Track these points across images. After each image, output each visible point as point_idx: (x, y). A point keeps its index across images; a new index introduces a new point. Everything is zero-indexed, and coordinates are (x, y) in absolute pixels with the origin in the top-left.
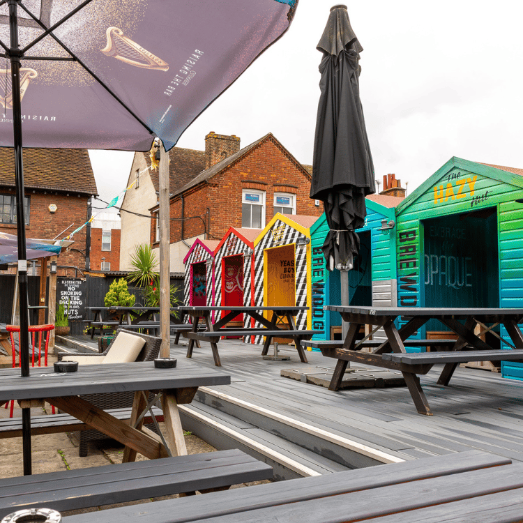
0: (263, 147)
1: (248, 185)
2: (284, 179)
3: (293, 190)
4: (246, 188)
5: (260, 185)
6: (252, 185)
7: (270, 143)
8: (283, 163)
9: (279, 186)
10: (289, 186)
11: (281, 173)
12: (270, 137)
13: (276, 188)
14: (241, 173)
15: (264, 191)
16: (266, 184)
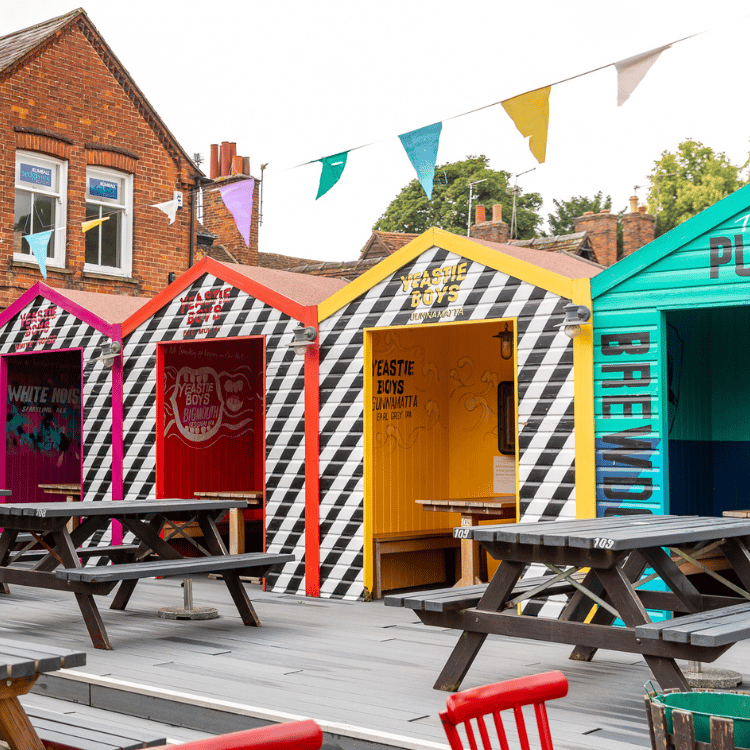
0: (63, 45)
1: (29, 140)
2: (109, 133)
3: (129, 163)
4: (25, 149)
5: (55, 143)
6: (37, 142)
7: (78, 37)
8: (108, 93)
9: (98, 149)
10: (120, 153)
11: (102, 115)
12: (79, 22)
13: (91, 155)
14: (14, 108)
15: (63, 159)
16: (69, 143)
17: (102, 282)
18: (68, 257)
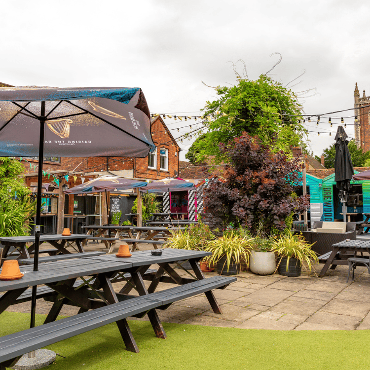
17: (163, 172)
18: (157, 167)
